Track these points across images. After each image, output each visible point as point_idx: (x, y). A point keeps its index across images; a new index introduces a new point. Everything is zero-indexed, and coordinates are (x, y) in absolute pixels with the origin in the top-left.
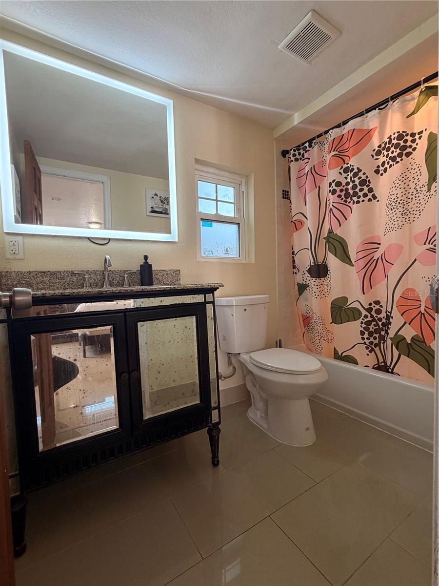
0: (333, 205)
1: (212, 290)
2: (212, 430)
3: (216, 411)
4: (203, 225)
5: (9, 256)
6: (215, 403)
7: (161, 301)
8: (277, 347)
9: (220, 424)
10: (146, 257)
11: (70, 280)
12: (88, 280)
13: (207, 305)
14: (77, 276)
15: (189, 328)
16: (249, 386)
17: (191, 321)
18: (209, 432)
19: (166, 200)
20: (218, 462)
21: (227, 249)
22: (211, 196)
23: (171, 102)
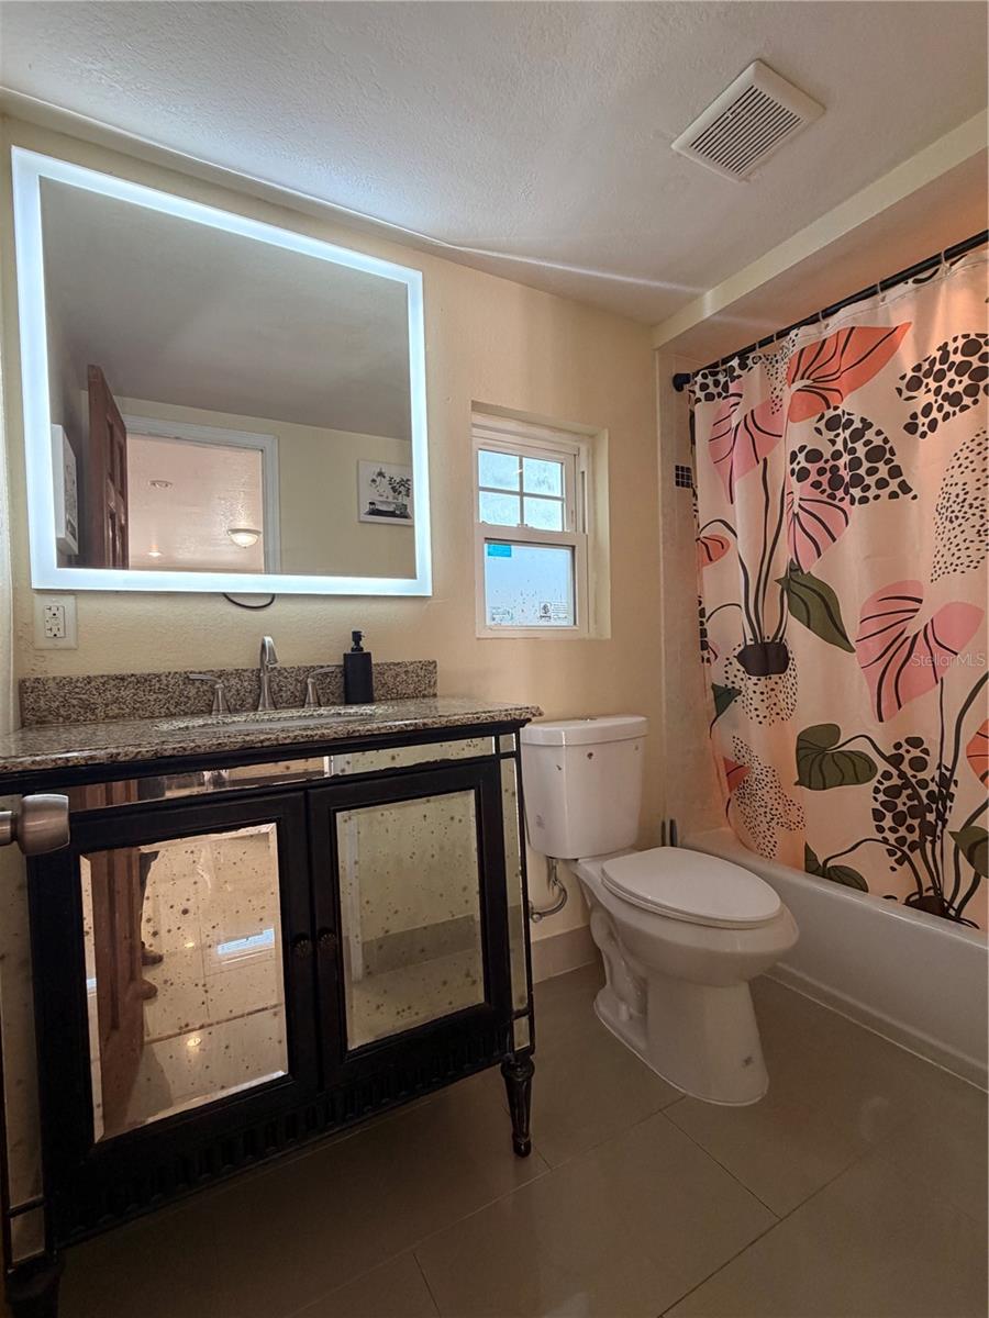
0: (800, 506)
1: (514, 725)
2: (514, 1068)
3: (525, 1020)
4: (489, 554)
5: (41, 643)
6: (521, 1000)
7: (393, 758)
8: (664, 845)
9: (533, 1053)
10: (357, 636)
11: (181, 695)
12: (224, 695)
13: (502, 761)
14: (197, 684)
15: (460, 821)
16: (599, 935)
17: (464, 805)
18: (508, 1071)
19: (403, 487)
20: (528, 1146)
21: (545, 607)
22: (508, 483)
23: (419, 275)
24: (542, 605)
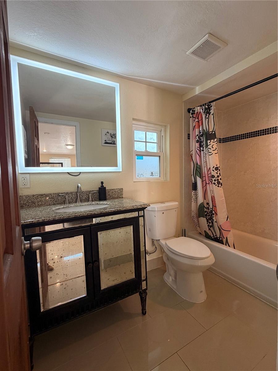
1: (143, 209)
2: (142, 293)
3: (145, 282)
4: (137, 159)
5: (21, 186)
6: (144, 277)
7: (112, 218)
9: (147, 290)
10: (102, 183)
11: (57, 199)
12: (68, 199)
13: (140, 218)
14: (61, 196)
15: (129, 233)
16: (165, 259)
17: (130, 229)
18: (141, 294)
19: (114, 136)
20: (146, 312)
21: (152, 173)
22: (142, 139)
23: (118, 84)
24: (151, 172)
